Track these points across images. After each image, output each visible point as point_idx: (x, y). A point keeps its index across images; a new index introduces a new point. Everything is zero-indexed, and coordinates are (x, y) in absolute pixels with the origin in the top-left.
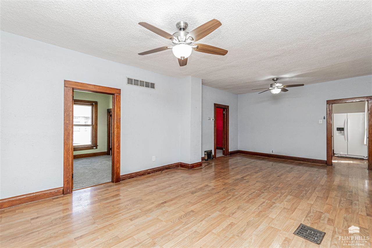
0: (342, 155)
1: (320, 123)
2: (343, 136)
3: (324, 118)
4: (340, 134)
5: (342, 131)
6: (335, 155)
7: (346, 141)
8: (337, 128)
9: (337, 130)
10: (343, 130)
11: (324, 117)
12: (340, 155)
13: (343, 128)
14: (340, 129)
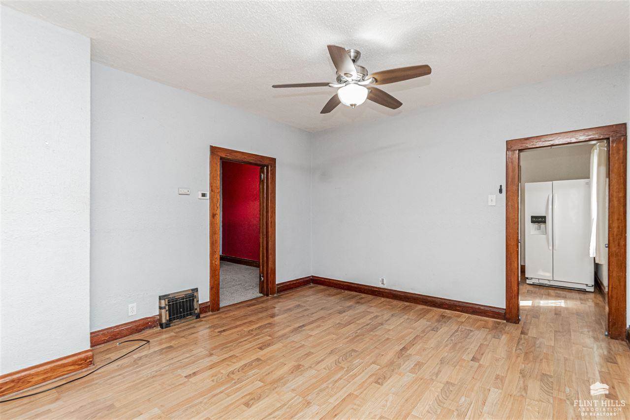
0: (541, 282)
1: (490, 204)
2: (545, 236)
3: (501, 191)
4: (537, 232)
5: (543, 225)
6: (528, 281)
7: (551, 248)
8: (532, 217)
9: (533, 222)
10: (545, 222)
11: (501, 186)
12: (536, 281)
13: (545, 217)
14: (539, 220)
